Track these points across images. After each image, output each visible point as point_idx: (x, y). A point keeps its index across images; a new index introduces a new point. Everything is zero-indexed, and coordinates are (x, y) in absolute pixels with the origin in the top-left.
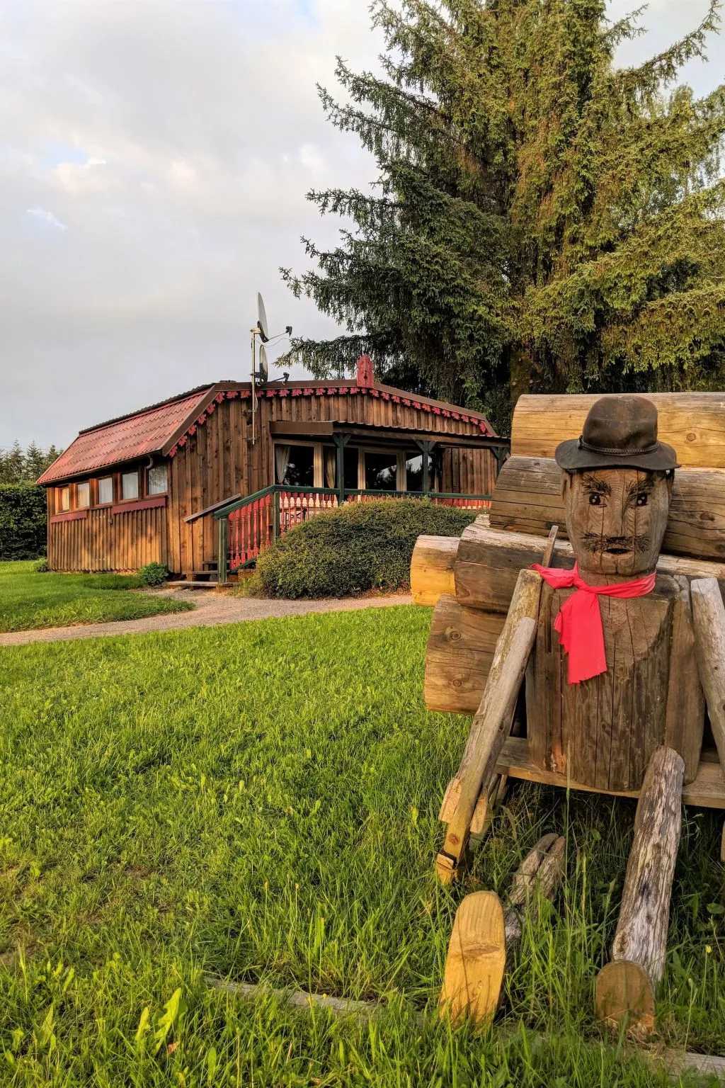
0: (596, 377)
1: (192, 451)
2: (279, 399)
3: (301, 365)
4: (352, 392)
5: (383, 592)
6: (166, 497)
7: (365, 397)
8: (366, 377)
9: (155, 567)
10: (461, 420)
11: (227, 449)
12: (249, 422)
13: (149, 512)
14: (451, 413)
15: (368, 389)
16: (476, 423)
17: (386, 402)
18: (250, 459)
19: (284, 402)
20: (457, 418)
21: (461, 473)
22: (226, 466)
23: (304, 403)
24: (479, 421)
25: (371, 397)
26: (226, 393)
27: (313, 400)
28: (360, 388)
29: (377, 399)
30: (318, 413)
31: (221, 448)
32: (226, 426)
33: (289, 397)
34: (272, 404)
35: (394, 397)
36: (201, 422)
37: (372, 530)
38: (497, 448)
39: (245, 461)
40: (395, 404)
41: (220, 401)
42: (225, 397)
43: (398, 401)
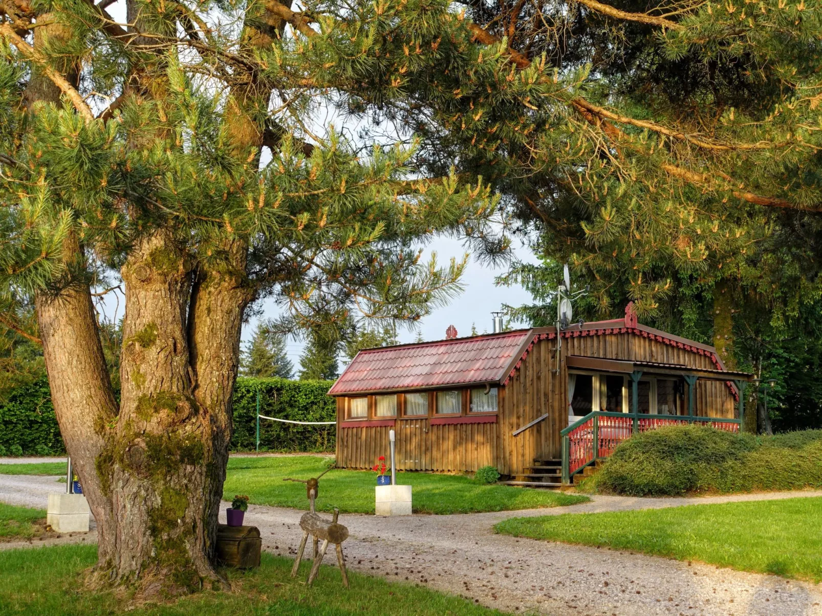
0: (796, 314)
1: (517, 380)
2: (572, 338)
3: (519, 285)
4: (623, 331)
5: (700, 493)
6: (497, 416)
7: (630, 336)
8: (631, 320)
9: (490, 469)
10: (698, 353)
11: (539, 378)
12: (553, 357)
13: (476, 426)
14: (691, 347)
15: (633, 329)
16: (709, 355)
17: (644, 338)
18: (554, 386)
19: (575, 340)
20: (695, 351)
21: (698, 397)
22: (538, 391)
23: (589, 340)
24: (711, 354)
25: (634, 334)
26: (540, 335)
27: (595, 339)
28: (627, 328)
29: (638, 336)
30: (598, 348)
31: (535, 377)
32: (538, 361)
33: (580, 337)
34: (567, 343)
35: (650, 335)
36: (524, 358)
37: (686, 449)
38: (739, 381)
39: (550, 388)
40: (650, 340)
41: (536, 341)
42: (539, 338)
43: (653, 338)
